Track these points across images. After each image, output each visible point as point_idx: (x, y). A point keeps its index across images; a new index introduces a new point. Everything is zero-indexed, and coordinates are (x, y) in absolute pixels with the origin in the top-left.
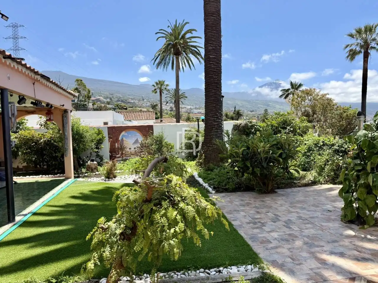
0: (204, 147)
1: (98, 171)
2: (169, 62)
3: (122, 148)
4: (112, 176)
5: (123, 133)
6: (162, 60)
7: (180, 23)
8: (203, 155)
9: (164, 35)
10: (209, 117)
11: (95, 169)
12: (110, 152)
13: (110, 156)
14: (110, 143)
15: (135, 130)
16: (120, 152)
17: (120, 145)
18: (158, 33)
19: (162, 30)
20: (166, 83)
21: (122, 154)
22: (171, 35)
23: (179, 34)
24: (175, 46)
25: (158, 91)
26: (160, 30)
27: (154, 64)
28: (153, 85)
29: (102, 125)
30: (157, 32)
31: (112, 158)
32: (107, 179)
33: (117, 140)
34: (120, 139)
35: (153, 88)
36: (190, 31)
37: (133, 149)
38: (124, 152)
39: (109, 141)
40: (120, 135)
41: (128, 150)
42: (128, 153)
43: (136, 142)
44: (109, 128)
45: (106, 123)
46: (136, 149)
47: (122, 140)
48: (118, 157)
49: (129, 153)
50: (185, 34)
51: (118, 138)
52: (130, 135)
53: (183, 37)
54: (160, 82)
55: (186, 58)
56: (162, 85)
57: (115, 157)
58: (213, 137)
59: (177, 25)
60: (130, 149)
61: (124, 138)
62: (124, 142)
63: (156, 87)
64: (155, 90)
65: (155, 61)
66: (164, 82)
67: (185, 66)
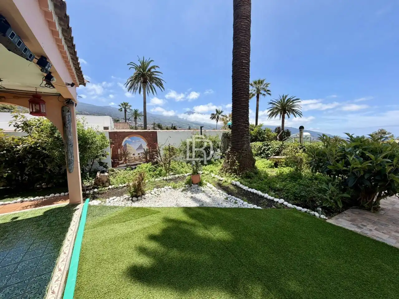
0: (236, 153)
1: (111, 185)
2: (138, 88)
3: (125, 154)
4: (140, 193)
5: (126, 139)
6: (132, 86)
7: (146, 60)
8: (237, 161)
9: (134, 67)
10: (240, 123)
11: (106, 182)
12: (112, 158)
13: (112, 163)
14: (111, 149)
15: (139, 136)
16: (124, 159)
17: (123, 151)
18: (130, 64)
19: (132, 63)
20: (129, 105)
21: (125, 160)
22: (140, 67)
23: (146, 67)
24: (143, 75)
25: (123, 109)
26: (131, 63)
27: (126, 87)
28: (119, 105)
29: (101, 129)
30: (128, 63)
31: (114, 165)
32: (134, 199)
33: (120, 146)
34: (123, 144)
35: (120, 108)
36: (153, 67)
37: (136, 155)
38: (127, 158)
39: (111, 147)
40: (123, 140)
41: (132, 155)
42: (131, 159)
43: (140, 147)
44: (110, 133)
45: (106, 128)
46: (140, 155)
47: (125, 145)
48: (121, 164)
49: (133, 159)
50: (151, 68)
51: (121, 144)
52: (133, 141)
53: (149, 70)
54: (125, 104)
55: (150, 86)
56: (126, 106)
57: (118, 164)
58: (244, 143)
59: (145, 61)
60: (134, 154)
61: (127, 144)
62: (128, 148)
63: (122, 107)
64: (121, 108)
65: (127, 84)
66: (128, 103)
67: (150, 92)
